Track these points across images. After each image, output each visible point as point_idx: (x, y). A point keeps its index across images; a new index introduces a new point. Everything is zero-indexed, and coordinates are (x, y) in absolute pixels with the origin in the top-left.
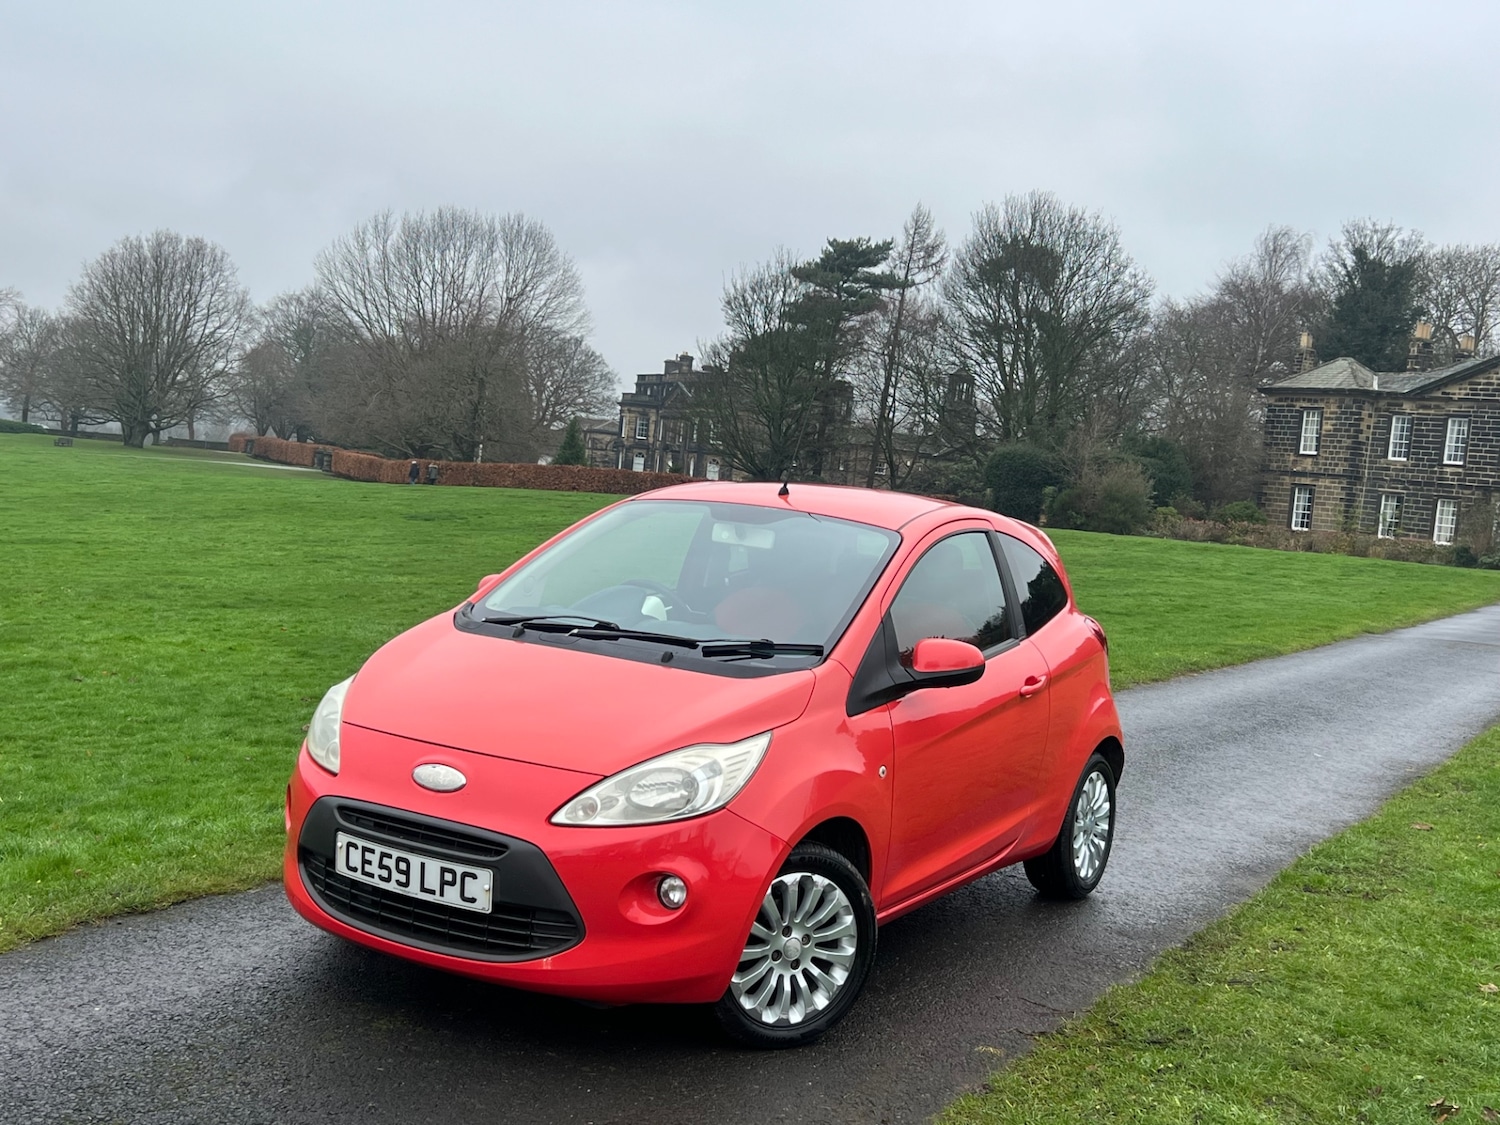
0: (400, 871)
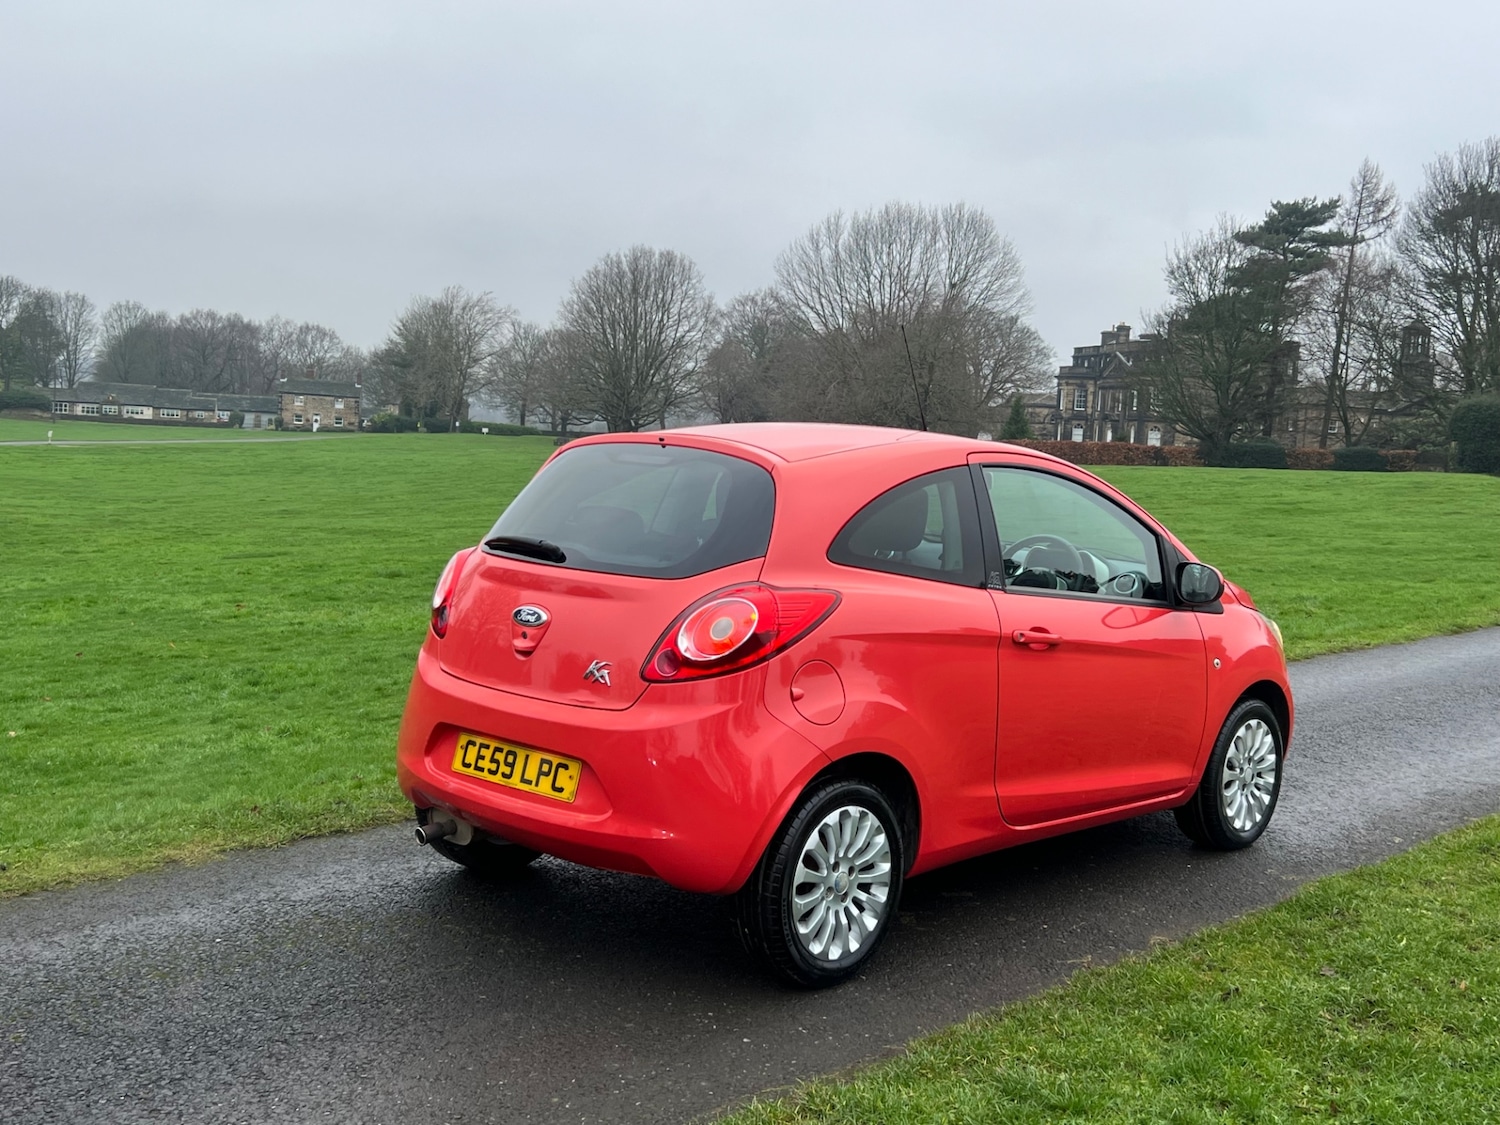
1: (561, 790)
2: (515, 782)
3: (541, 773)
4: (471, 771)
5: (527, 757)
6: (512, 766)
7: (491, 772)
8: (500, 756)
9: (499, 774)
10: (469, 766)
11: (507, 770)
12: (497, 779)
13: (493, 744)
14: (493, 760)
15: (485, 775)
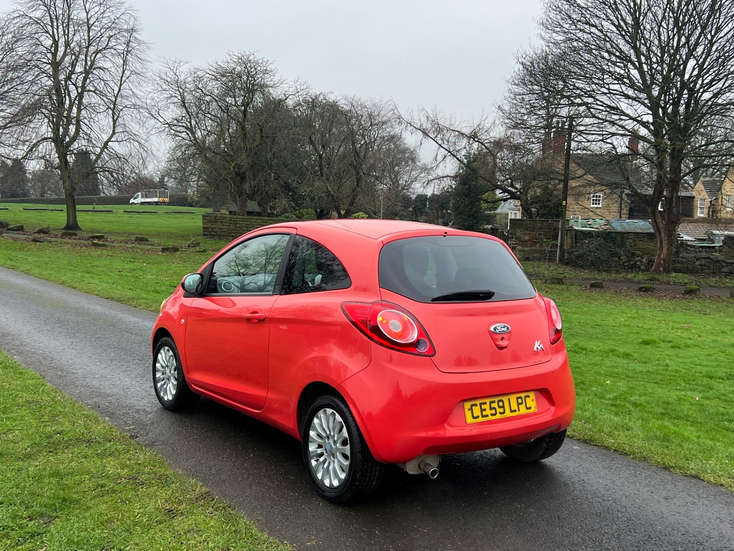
1: (530, 408)
2: (508, 414)
3: (519, 404)
4: (481, 419)
5: (509, 399)
6: (503, 407)
7: (492, 415)
8: (494, 405)
9: (498, 414)
10: (478, 417)
11: (502, 410)
12: (498, 416)
13: (488, 401)
14: (491, 409)
15: (491, 418)
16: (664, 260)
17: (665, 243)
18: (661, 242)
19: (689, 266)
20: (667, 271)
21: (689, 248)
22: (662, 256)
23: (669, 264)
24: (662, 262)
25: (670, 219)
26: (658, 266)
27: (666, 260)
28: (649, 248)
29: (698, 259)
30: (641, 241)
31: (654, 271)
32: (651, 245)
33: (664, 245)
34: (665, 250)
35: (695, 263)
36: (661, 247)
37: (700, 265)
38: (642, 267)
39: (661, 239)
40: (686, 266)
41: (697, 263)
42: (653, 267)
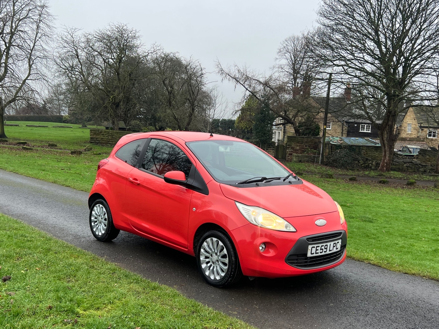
0: (325, 248)
16: (386, 163)
17: (387, 153)
18: (385, 152)
19: (400, 167)
20: (388, 170)
21: (399, 156)
22: (386, 161)
23: (389, 166)
24: (385, 164)
25: (391, 138)
26: (383, 166)
27: (388, 164)
28: (375, 156)
29: (405, 163)
30: (371, 151)
31: (380, 170)
32: (376, 154)
33: (387, 154)
34: (387, 158)
35: (403, 165)
36: (385, 155)
37: (406, 166)
38: (373, 168)
39: (385, 150)
40: (398, 167)
41: (405, 165)
42: (380, 167)
